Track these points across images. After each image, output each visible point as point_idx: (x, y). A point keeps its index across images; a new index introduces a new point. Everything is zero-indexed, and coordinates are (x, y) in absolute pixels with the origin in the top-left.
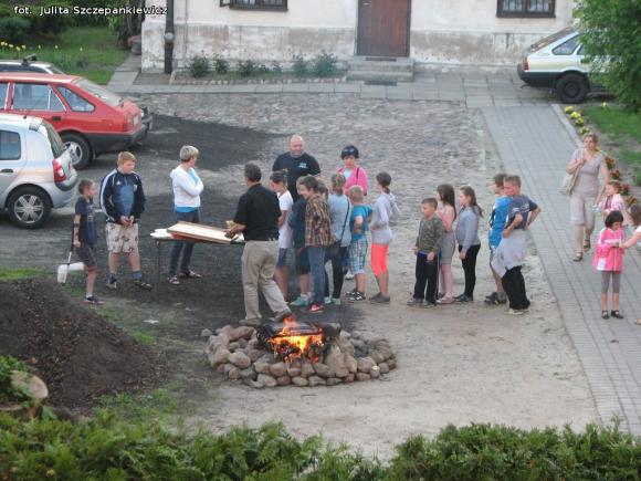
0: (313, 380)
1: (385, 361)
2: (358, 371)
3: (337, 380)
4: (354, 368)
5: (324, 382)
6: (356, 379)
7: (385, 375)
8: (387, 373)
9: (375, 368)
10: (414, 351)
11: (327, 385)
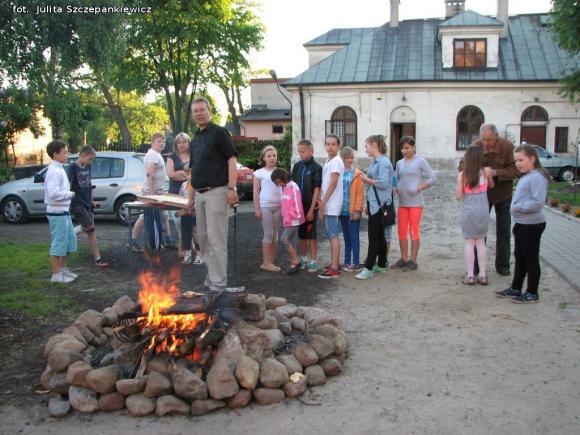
0: (165, 403)
1: (320, 361)
2: (260, 384)
3: (211, 405)
4: (250, 380)
5: (184, 408)
6: (253, 400)
7: (317, 390)
8: (322, 384)
9: (297, 377)
10: (382, 336)
11: (190, 415)
